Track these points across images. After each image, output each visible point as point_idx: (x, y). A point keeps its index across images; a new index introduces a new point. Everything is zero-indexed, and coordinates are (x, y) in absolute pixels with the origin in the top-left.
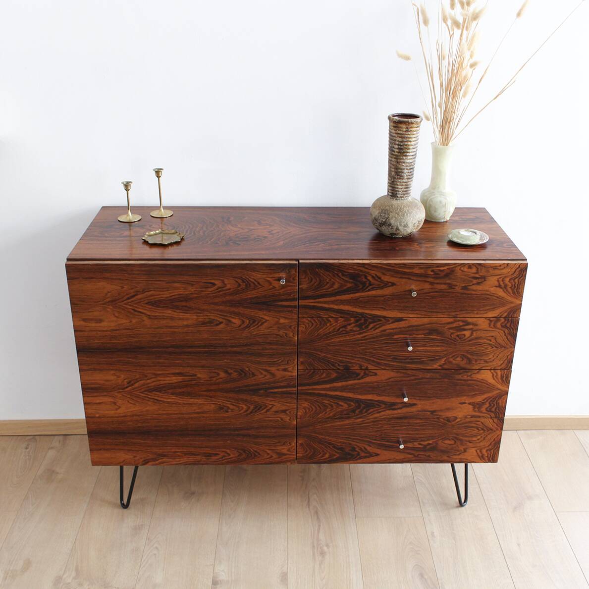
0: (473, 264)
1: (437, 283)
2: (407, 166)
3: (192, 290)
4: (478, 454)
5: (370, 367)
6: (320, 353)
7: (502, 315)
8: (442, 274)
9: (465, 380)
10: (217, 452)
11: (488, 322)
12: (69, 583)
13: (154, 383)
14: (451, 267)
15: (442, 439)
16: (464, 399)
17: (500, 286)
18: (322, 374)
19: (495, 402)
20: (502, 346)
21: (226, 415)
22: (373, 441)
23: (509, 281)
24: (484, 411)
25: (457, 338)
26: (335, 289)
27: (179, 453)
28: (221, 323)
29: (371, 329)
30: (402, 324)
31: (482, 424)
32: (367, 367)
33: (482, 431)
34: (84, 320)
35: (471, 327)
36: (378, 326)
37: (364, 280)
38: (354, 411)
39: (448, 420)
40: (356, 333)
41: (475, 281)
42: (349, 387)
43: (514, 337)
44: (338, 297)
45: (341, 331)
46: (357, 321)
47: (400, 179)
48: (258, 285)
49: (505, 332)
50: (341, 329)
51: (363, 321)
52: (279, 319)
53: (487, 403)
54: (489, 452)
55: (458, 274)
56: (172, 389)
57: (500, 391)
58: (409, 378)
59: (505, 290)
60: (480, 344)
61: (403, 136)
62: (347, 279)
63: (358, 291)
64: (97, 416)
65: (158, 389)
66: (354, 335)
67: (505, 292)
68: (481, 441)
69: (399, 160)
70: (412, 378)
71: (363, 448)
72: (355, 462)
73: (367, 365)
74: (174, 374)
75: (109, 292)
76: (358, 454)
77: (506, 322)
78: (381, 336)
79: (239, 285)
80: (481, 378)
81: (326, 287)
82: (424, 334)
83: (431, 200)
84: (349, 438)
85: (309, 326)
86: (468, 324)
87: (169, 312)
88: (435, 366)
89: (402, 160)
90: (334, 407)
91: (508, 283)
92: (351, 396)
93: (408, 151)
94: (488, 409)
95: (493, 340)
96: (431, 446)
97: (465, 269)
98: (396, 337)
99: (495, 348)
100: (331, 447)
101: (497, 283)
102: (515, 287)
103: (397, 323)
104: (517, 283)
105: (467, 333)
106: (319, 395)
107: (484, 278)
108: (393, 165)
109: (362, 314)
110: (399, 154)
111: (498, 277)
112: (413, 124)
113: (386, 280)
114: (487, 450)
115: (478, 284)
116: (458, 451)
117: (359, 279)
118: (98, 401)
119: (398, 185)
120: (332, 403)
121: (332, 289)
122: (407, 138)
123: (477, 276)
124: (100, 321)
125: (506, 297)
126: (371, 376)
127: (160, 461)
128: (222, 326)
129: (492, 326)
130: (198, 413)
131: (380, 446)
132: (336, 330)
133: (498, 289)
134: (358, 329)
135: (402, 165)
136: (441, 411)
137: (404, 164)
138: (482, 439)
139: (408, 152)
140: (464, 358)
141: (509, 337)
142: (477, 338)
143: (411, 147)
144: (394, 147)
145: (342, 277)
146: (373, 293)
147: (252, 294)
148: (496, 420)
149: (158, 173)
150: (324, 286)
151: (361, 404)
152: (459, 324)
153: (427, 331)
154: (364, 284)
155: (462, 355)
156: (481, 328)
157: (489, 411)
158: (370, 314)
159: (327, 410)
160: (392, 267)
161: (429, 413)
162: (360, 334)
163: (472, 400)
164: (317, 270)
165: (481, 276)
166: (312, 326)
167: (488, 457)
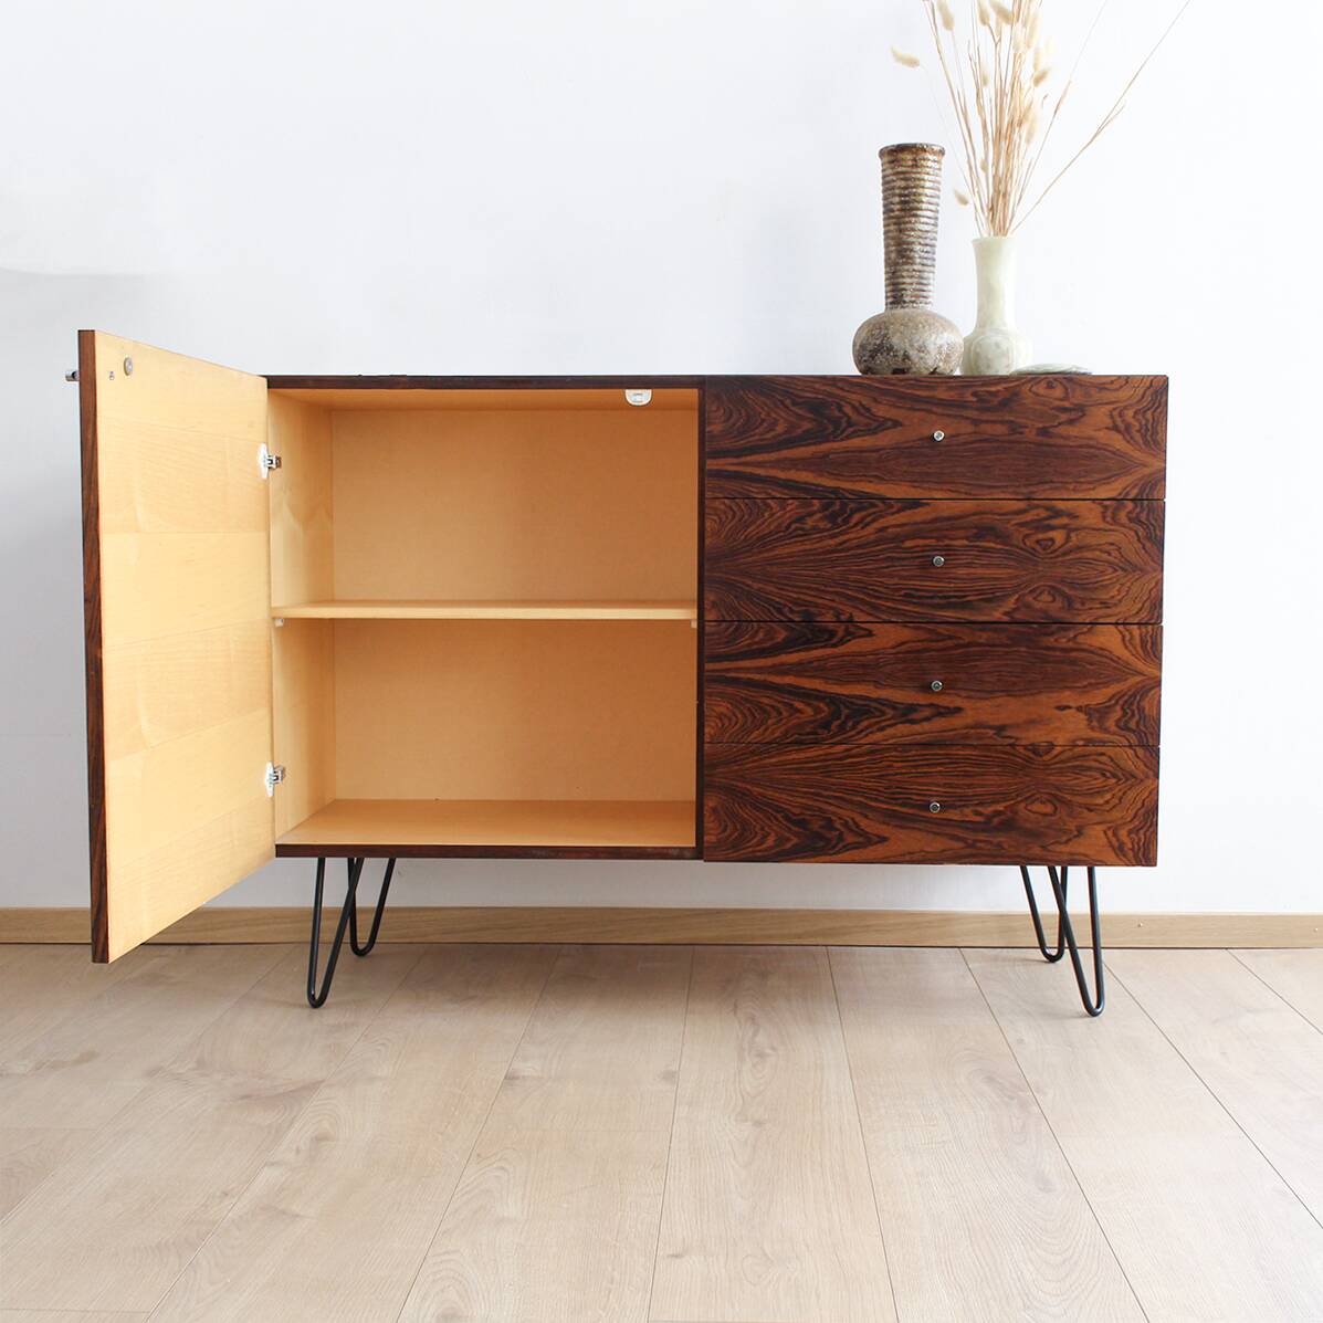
0: (1056, 378)
1: (987, 422)
2: (920, 237)
4: (1110, 842)
5: (859, 616)
6: (750, 583)
7: (1127, 494)
8: (996, 401)
9: (1064, 650)
11: (1100, 509)
14: (1012, 385)
15: (1026, 799)
16: (1067, 697)
17: (1115, 428)
18: (757, 632)
19: (1136, 704)
20: (1135, 568)
22: (873, 804)
23: (1134, 417)
24: (1114, 728)
25: (1038, 548)
26: (779, 435)
29: (856, 525)
30: (920, 515)
31: (1112, 760)
32: (851, 616)
33: (1114, 781)
35: (1065, 521)
36: (869, 519)
37: (837, 413)
38: (826, 725)
39: (1034, 749)
40: (825, 534)
41: (1064, 417)
42: (815, 664)
44: (785, 453)
45: (795, 530)
46: (825, 508)
47: (907, 263)
49: (1137, 534)
50: (793, 526)
51: (837, 507)
53: (1118, 708)
54: (1133, 836)
55: (1027, 402)
57: (1142, 677)
58: (941, 644)
59: (1128, 438)
60: (1087, 562)
61: (907, 176)
62: (800, 412)
63: (826, 439)
66: (821, 539)
67: (1128, 442)
68: (1114, 807)
69: (902, 226)
70: (950, 643)
71: (850, 822)
72: (835, 857)
73: (850, 610)
76: (841, 837)
77: (1138, 510)
78: (877, 542)
80: (1098, 644)
81: (761, 429)
82: (967, 538)
83: (978, 343)
84: (818, 795)
85: (727, 518)
86: (1058, 514)
88: (997, 615)
89: (909, 226)
90: (785, 714)
91: (1132, 421)
92: (819, 687)
93: (919, 206)
94: (1122, 724)
95: (1115, 553)
96: (1003, 817)
97: (1042, 391)
98: (908, 544)
99: (1120, 572)
100: (781, 819)
101: (1108, 422)
102: (1147, 430)
103: (909, 512)
104: (1151, 421)
105: (1059, 536)
106: (750, 683)
107: (1081, 410)
109: (835, 490)
110: (903, 213)
111: (1111, 408)
112: (925, 151)
113: (880, 414)
114: (1130, 832)
115: (1071, 422)
116: (1065, 832)
117: (827, 412)
119: (903, 277)
120: (779, 705)
121: (773, 433)
122: (915, 179)
123: (1066, 404)
125: (1132, 453)
126: (861, 637)
129: (1108, 519)
131: (892, 817)
132: (783, 529)
133: (1114, 432)
134: (829, 525)
135: (910, 236)
136: (1017, 726)
137: (913, 234)
138: (1115, 801)
139: (918, 209)
140: (1057, 598)
141: (1148, 545)
142: (1080, 548)
144: (892, 203)
145: (793, 408)
146: (856, 442)
148: (1140, 752)
150: (757, 428)
151: (842, 706)
153: (975, 531)
154: (836, 422)
155: (1053, 587)
156: (1086, 523)
157: (1123, 729)
158: (852, 492)
159: (770, 722)
160: (894, 385)
161: (991, 732)
162: (833, 537)
163: (1083, 701)
164: (742, 393)
165: (1076, 405)
166: (734, 517)
167: (1132, 849)
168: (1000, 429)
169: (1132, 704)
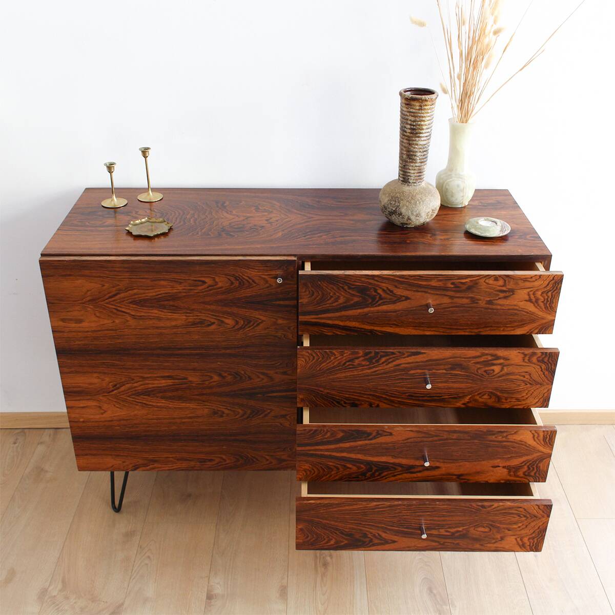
0: (500, 276)
1: (458, 297)
2: (421, 148)
3: (180, 288)
4: (517, 542)
6: (322, 390)
8: (464, 287)
9: (499, 441)
10: (213, 458)
11: (522, 356)
12: (55, 596)
13: (142, 387)
14: (474, 279)
16: (497, 461)
17: (530, 300)
19: (535, 465)
20: (537, 383)
21: (221, 420)
22: (389, 527)
23: (541, 295)
24: (522, 475)
25: (484, 373)
26: (341, 304)
27: (171, 459)
28: (213, 323)
29: (383, 363)
30: (419, 358)
31: (525, 510)
34: (63, 320)
35: (501, 361)
36: (390, 360)
37: (374, 293)
38: (364, 474)
40: (365, 367)
41: (502, 295)
42: (359, 448)
43: (553, 373)
44: (343, 313)
45: (349, 365)
48: (253, 283)
49: (541, 368)
50: (348, 363)
51: (373, 354)
52: (277, 320)
53: (526, 467)
54: (531, 540)
55: (482, 287)
56: (161, 392)
57: (541, 454)
58: (430, 439)
59: (537, 306)
60: (511, 381)
61: (416, 114)
62: (353, 293)
63: (367, 306)
64: (82, 420)
65: (148, 393)
66: (363, 370)
69: (411, 142)
70: (435, 438)
71: (377, 535)
73: (378, 403)
74: (164, 377)
75: (88, 291)
76: (371, 541)
77: (543, 356)
78: (394, 371)
79: (232, 283)
80: (519, 439)
81: (330, 301)
82: (445, 369)
83: (448, 183)
85: (310, 359)
86: (498, 358)
87: (155, 312)
89: (414, 142)
90: (341, 469)
91: (540, 297)
93: (421, 131)
94: (527, 473)
95: (527, 376)
96: (461, 533)
97: (491, 282)
98: (412, 372)
99: (529, 385)
100: (338, 533)
101: (527, 297)
102: (548, 301)
103: (413, 357)
104: (551, 297)
105: (497, 369)
107: (512, 291)
108: (405, 147)
109: (371, 331)
110: (412, 135)
111: (529, 290)
112: (427, 101)
113: (398, 293)
114: (529, 539)
115: (505, 297)
116: (494, 539)
117: (368, 292)
118: (82, 405)
120: (339, 466)
121: (336, 303)
122: (420, 117)
123: (504, 288)
124: (80, 321)
125: (537, 313)
126: (385, 436)
127: (151, 466)
128: (213, 327)
129: (526, 360)
130: (190, 418)
131: (397, 533)
133: (529, 303)
134: (368, 363)
135: (415, 148)
136: (469, 474)
137: (416, 147)
138: (524, 526)
139: (421, 133)
140: (492, 397)
141: (546, 373)
142: (508, 374)
143: (424, 127)
144: (405, 127)
145: (348, 291)
146: (385, 307)
147: (247, 293)
149: (145, 152)
150: (328, 300)
151: (373, 466)
152: (487, 358)
153: (450, 366)
154: (373, 298)
155: (491, 392)
156: (513, 362)
157: (526, 475)
158: (381, 332)
159: (333, 473)
160: (406, 279)
161: (455, 477)
162: (369, 369)
163: (508, 464)
164: (319, 283)
165: (509, 289)
166: (313, 359)
167: (530, 546)
168: (465, 301)
169: (534, 465)
